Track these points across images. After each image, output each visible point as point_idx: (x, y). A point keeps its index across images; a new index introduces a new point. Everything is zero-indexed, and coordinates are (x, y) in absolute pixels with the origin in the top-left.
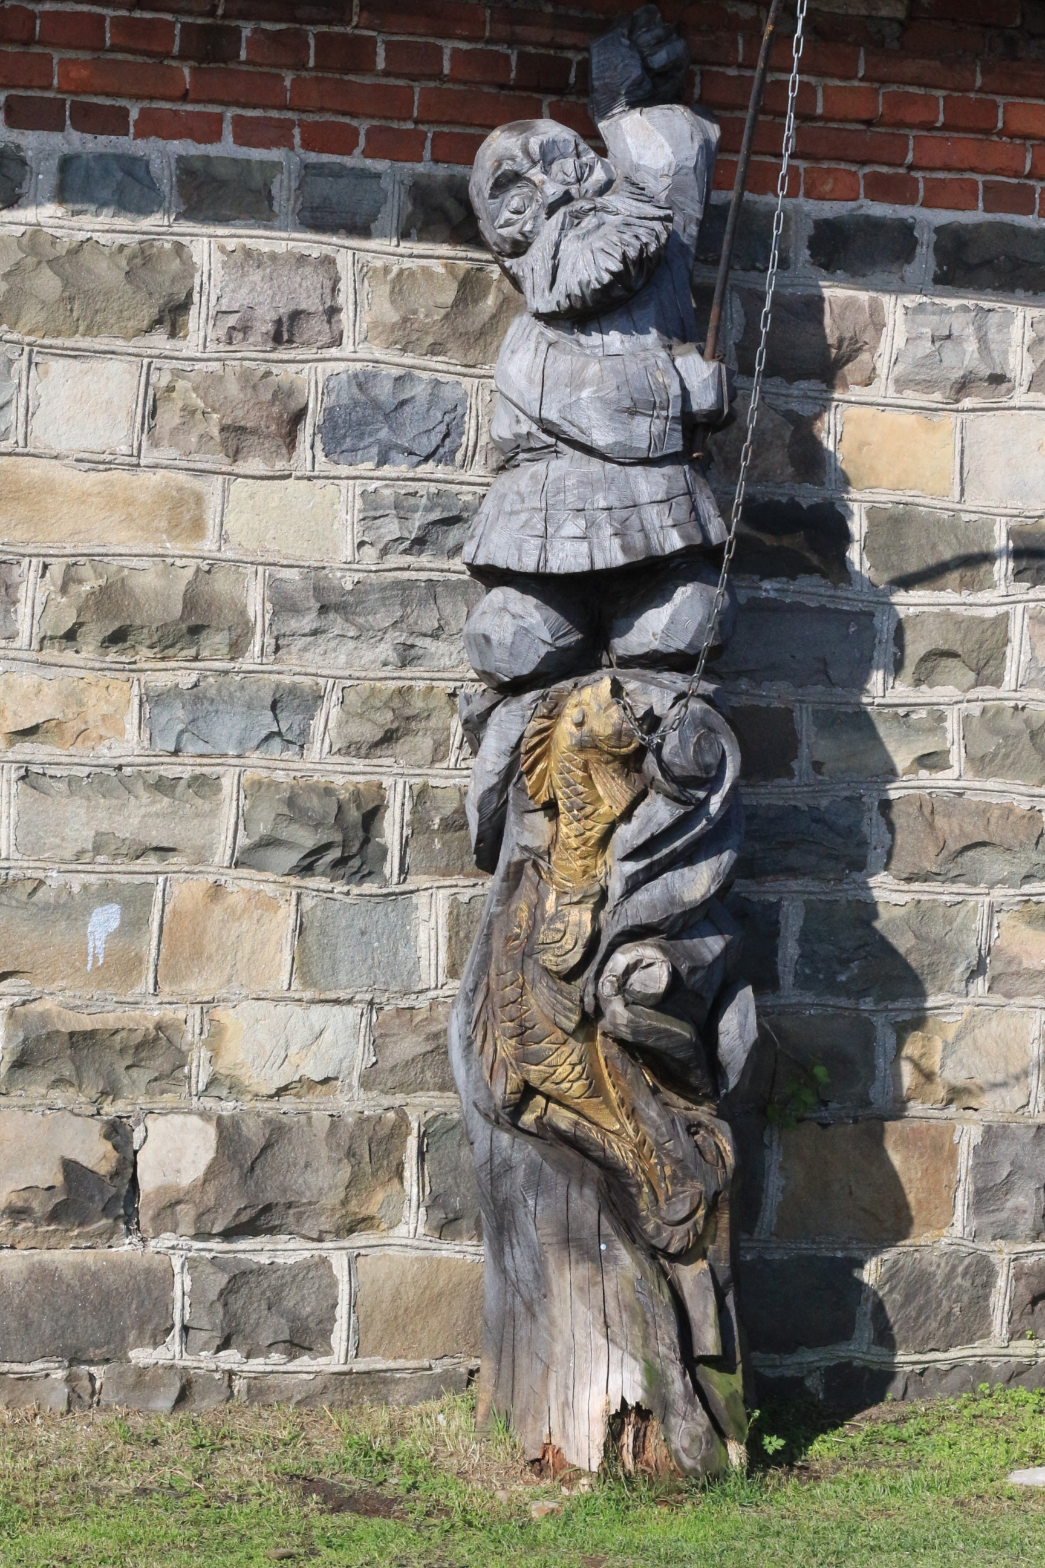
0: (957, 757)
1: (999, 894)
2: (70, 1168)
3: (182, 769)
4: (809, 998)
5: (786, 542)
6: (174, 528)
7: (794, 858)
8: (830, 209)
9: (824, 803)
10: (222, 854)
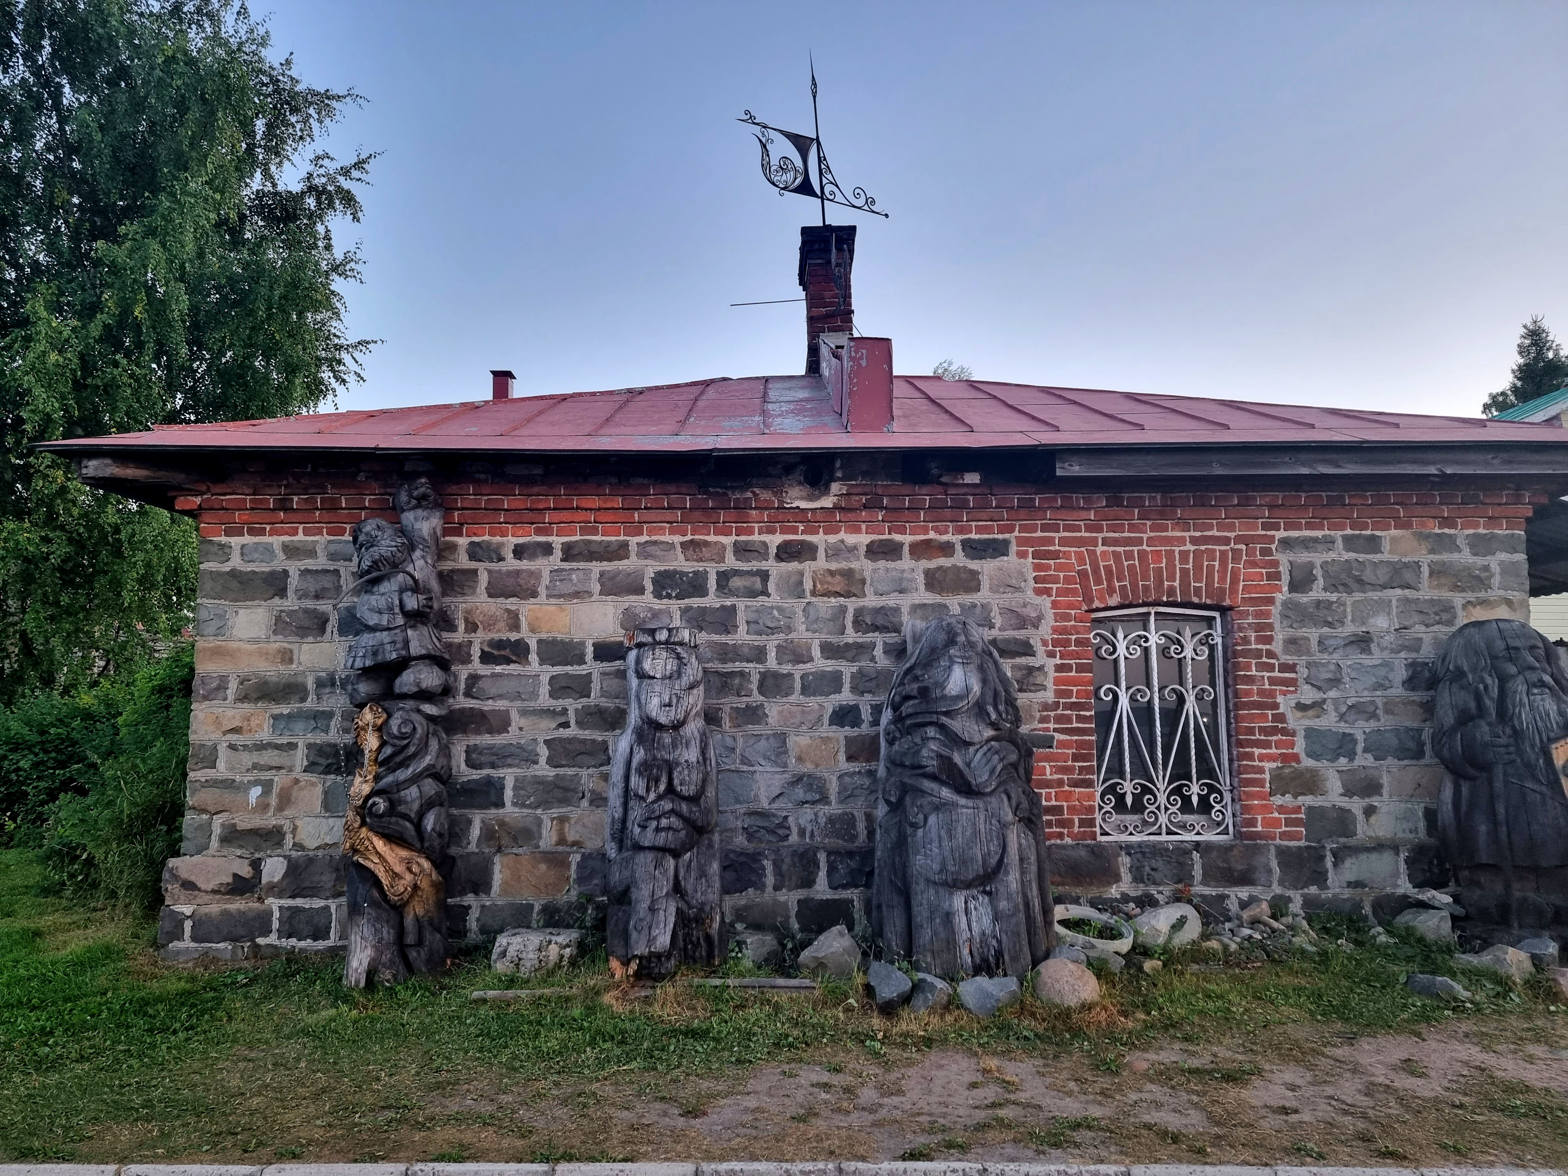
0: (573, 723)
1: (591, 770)
2: (235, 876)
3: (284, 740)
4: (517, 810)
5: (502, 653)
6: (283, 661)
7: (509, 761)
8: (521, 540)
9: (523, 742)
10: (298, 769)
